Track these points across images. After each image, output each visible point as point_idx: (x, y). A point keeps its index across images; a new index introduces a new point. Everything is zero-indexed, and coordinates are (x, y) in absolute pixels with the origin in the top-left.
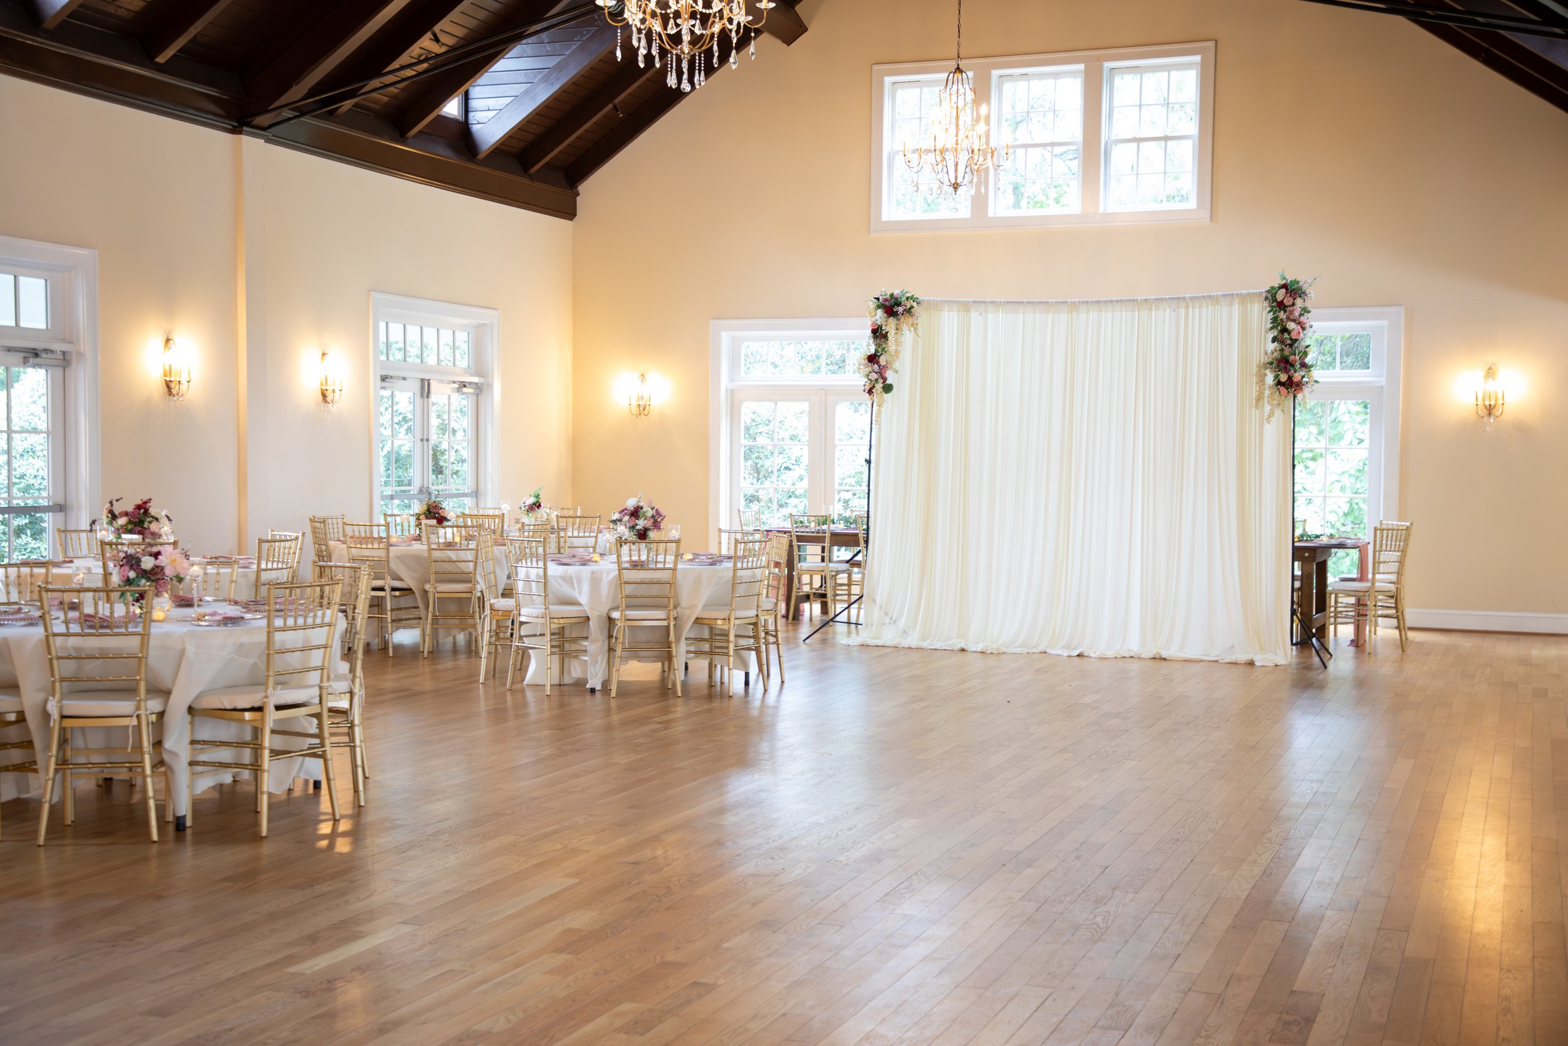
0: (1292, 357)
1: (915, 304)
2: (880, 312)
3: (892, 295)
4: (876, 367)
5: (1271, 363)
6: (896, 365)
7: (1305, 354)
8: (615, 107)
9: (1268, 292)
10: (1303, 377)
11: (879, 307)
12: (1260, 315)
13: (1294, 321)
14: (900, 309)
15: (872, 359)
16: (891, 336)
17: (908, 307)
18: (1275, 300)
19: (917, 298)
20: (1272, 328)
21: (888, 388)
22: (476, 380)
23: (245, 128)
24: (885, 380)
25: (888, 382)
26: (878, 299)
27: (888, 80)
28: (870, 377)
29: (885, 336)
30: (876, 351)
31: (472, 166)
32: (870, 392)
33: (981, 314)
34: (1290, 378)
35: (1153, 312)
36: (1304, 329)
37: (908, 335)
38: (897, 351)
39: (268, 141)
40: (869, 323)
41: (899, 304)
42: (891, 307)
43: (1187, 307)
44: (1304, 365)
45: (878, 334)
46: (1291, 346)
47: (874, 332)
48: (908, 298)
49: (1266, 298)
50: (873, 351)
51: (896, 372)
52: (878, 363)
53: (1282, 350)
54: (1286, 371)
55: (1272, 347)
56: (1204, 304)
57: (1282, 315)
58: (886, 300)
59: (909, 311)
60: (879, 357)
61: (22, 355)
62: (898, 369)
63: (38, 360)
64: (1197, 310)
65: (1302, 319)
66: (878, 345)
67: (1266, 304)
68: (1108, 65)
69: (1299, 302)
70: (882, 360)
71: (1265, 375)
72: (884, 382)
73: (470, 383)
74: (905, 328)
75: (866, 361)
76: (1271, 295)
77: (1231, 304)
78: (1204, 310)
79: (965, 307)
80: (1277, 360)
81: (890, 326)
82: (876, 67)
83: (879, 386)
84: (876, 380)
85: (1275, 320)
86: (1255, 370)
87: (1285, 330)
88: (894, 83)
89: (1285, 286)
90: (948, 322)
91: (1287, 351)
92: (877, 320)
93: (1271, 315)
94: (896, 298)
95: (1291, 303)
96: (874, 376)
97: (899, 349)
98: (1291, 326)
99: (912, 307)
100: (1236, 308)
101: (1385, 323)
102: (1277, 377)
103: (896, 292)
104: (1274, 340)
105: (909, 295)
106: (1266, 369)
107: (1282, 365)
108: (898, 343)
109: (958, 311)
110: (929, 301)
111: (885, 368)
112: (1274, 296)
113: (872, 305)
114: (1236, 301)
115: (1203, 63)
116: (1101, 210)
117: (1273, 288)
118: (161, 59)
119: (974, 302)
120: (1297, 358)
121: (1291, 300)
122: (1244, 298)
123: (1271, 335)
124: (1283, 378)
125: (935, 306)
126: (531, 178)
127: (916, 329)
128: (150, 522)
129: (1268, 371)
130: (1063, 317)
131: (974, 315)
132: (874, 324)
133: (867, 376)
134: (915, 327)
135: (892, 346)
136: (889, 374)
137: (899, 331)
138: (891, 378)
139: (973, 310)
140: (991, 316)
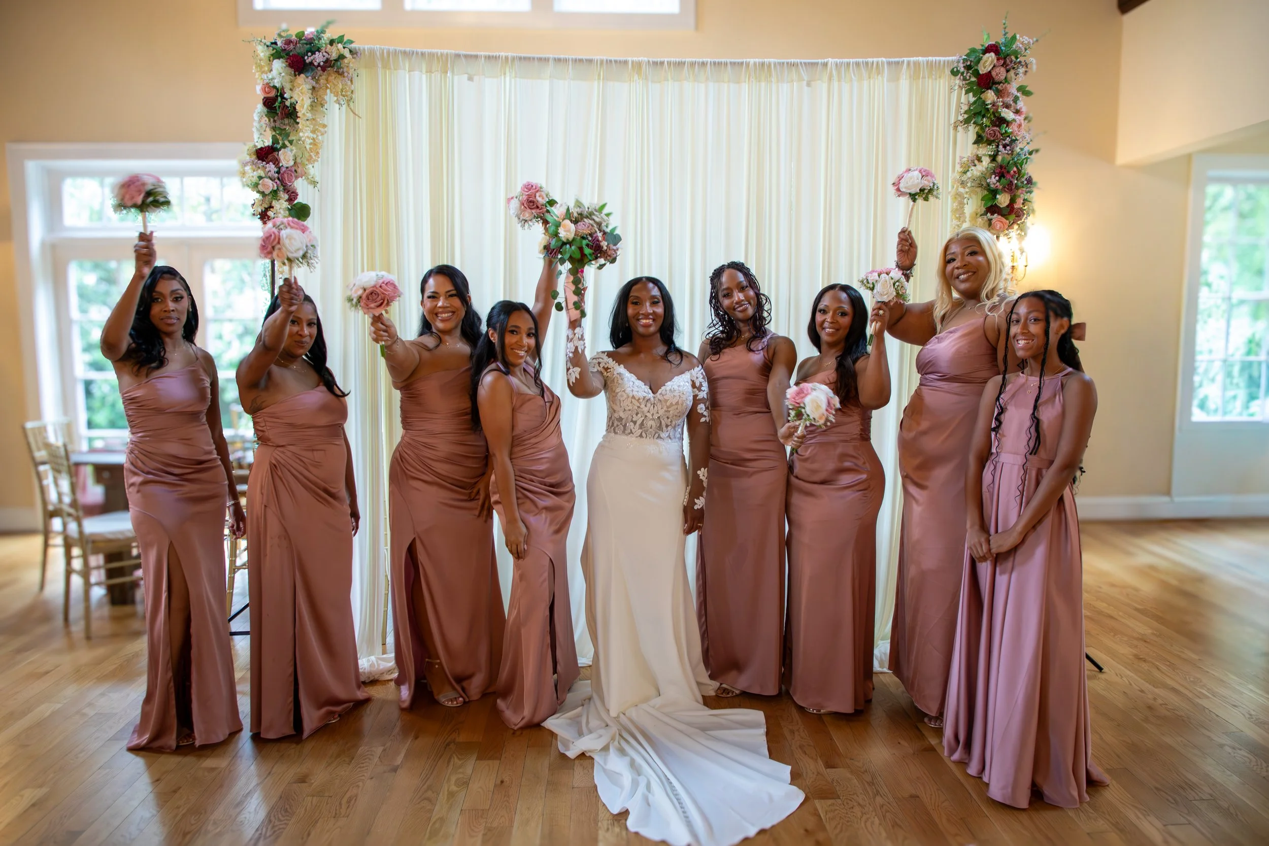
1: (346, 54)
2: (279, 65)
3: (300, 36)
4: (271, 167)
6: (313, 170)
7: (1026, 162)
9: (966, 58)
11: (277, 55)
14: (321, 58)
15: (265, 155)
16: (303, 109)
17: (334, 56)
18: (974, 73)
19: (351, 42)
20: (970, 120)
21: (301, 212)
24: (292, 196)
25: (300, 199)
26: (274, 45)
28: (261, 188)
29: (291, 113)
30: (275, 141)
32: (264, 216)
33: (470, 79)
34: (1013, 200)
35: (774, 87)
36: (1022, 119)
37: (336, 115)
38: (315, 144)
40: (259, 87)
41: (315, 50)
42: (306, 56)
43: (830, 81)
45: (277, 106)
46: (1011, 148)
47: (269, 103)
48: (332, 42)
49: (963, 68)
50: (268, 142)
51: (314, 183)
52: (276, 162)
53: (993, 156)
54: (1010, 189)
57: (989, 98)
58: (290, 44)
59: (337, 66)
60: (279, 150)
62: (317, 179)
65: (1021, 103)
66: (278, 130)
67: (957, 81)
69: (1013, 78)
70: (286, 157)
71: (968, 198)
72: (290, 200)
74: (330, 97)
75: (254, 157)
76: (969, 61)
77: (895, 79)
79: (442, 64)
80: (984, 172)
81: (300, 95)
83: (282, 206)
84: (275, 193)
85: (976, 105)
87: (993, 121)
89: (993, 48)
90: (412, 92)
91: (1002, 157)
92: (272, 79)
93: (965, 100)
94: (310, 41)
95: (1003, 77)
96: (270, 185)
97: (320, 138)
99: (341, 57)
100: (906, 85)
102: (986, 199)
103: (311, 32)
105: (334, 37)
108: (319, 128)
109: (429, 71)
110: (372, 52)
111: (295, 171)
112: (973, 66)
113: (263, 52)
117: (973, 51)
119: (457, 56)
121: (1006, 70)
124: (1001, 201)
125: (386, 60)
127: (349, 103)
131: (458, 80)
132: (269, 87)
133: (255, 186)
134: (348, 98)
135: (304, 132)
136: (300, 185)
137: (317, 104)
138: (305, 193)
139: (457, 69)
140: (489, 82)
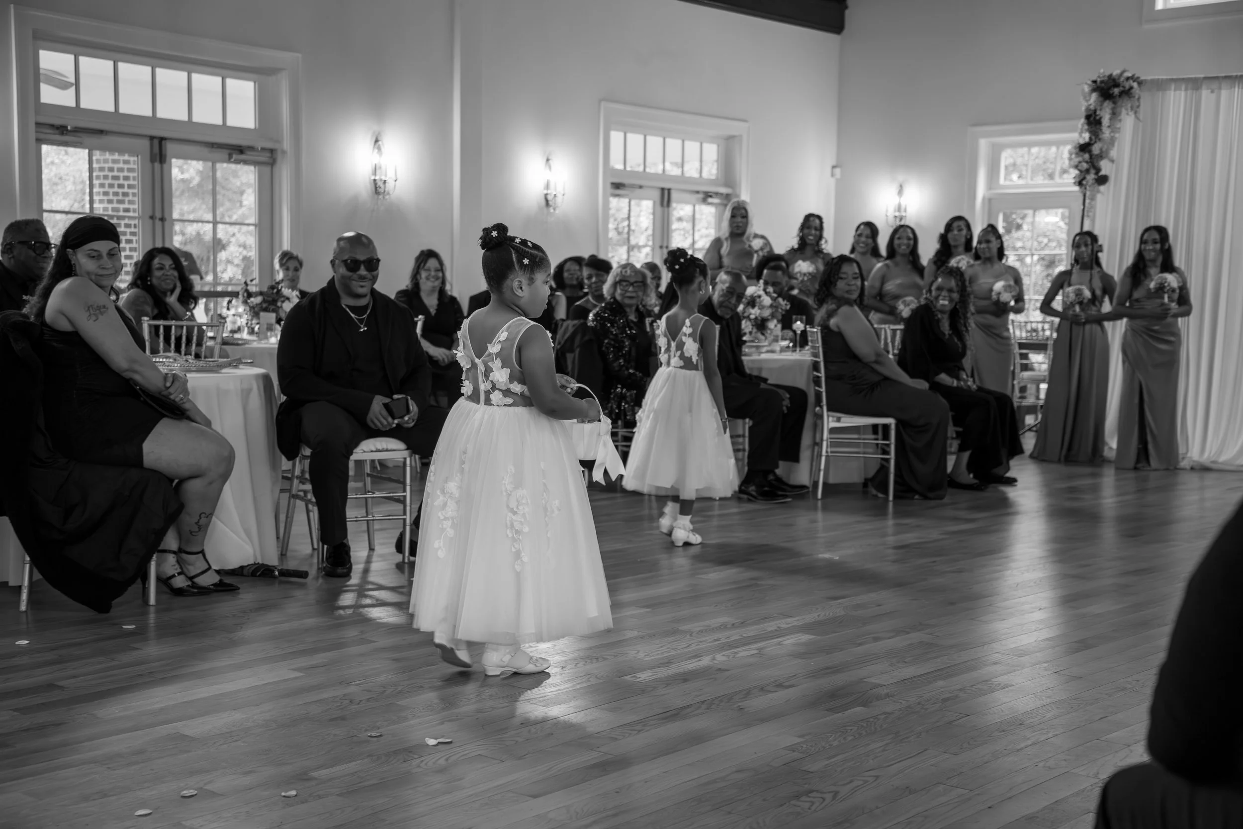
1: (1135, 85)
2: (1094, 96)
3: (1110, 76)
4: (1087, 156)
6: (1113, 153)
11: (1094, 90)
14: (1116, 91)
15: (1084, 148)
16: (1106, 121)
17: (1127, 87)
19: (1138, 78)
21: (1102, 180)
22: (723, 190)
24: (1098, 170)
25: (1103, 173)
26: (1095, 81)
28: (1080, 168)
29: (1100, 123)
30: (1090, 139)
32: (1080, 183)
33: (1212, 92)
37: (1128, 121)
38: (1113, 139)
40: (1083, 108)
41: (1117, 85)
42: (1108, 89)
45: (1093, 121)
47: (1088, 117)
48: (1128, 79)
50: (1087, 139)
51: (1112, 161)
52: (1090, 152)
58: (1102, 82)
59: (1127, 93)
60: (1092, 144)
62: (1115, 158)
66: (1092, 133)
70: (1096, 149)
72: (1097, 173)
73: (717, 194)
74: (1124, 111)
75: (1078, 151)
79: (1195, 84)
81: (1105, 111)
83: (1091, 177)
84: (1087, 171)
90: (1175, 102)
92: (1091, 105)
94: (1114, 80)
96: (1085, 166)
97: (1117, 135)
103: (1116, 72)
105: (1128, 75)
108: (1116, 130)
109: (1186, 90)
110: (1152, 81)
111: (1101, 156)
113: (1087, 89)
119: (1205, 78)
125: (1160, 85)
127: (1136, 113)
128: (283, 302)
131: (1205, 93)
132: (1087, 109)
133: (1076, 167)
134: (1135, 110)
135: (1106, 133)
136: (1103, 164)
137: (1114, 114)
138: (1106, 167)
139: (1204, 87)
140: (1224, 93)
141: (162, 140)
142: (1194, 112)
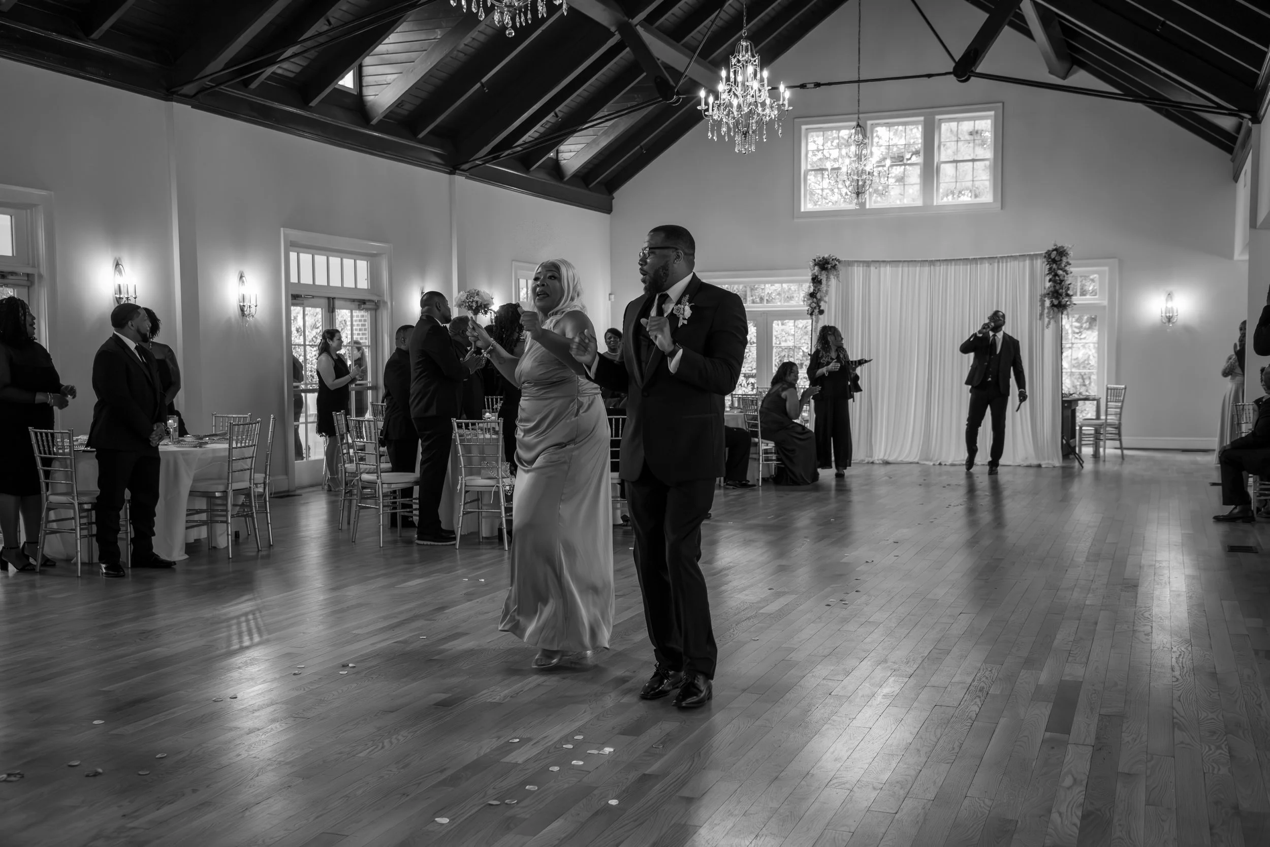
0: (1061, 291)
1: (837, 263)
2: (816, 268)
3: (823, 258)
4: (815, 300)
5: (1049, 294)
6: (826, 299)
7: (1068, 289)
8: (641, 147)
9: (1046, 253)
10: (1067, 301)
11: (815, 265)
12: (1041, 266)
13: (1061, 269)
14: (829, 266)
15: (812, 295)
16: (824, 282)
17: (834, 264)
18: (1050, 258)
19: (839, 259)
20: (1048, 274)
21: (821, 312)
23: (457, 171)
24: (820, 307)
25: (821, 308)
26: (815, 260)
27: (804, 127)
28: (811, 306)
29: (820, 282)
30: (815, 290)
31: (562, 185)
32: (811, 314)
33: (876, 268)
34: (1060, 302)
35: (979, 266)
36: (1067, 274)
37: (833, 281)
38: (827, 291)
39: (467, 177)
40: (810, 274)
41: (828, 263)
42: (825, 265)
43: (999, 262)
44: (1068, 295)
45: (816, 280)
46: (1060, 284)
47: (813, 279)
48: (833, 260)
49: (1045, 257)
50: (812, 290)
51: (826, 302)
52: (815, 297)
53: (1054, 286)
54: (1057, 298)
55: (1048, 284)
56: (1009, 260)
57: (1054, 266)
58: (820, 261)
59: (834, 267)
60: (816, 294)
61: (357, 303)
63: (365, 306)
64: (1004, 264)
65: (1067, 268)
66: (815, 287)
67: (1044, 260)
68: (938, 117)
69: (1064, 259)
70: (818, 296)
71: (1045, 301)
72: (819, 309)
74: (832, 277)
75: (809, 297)
76: (1048, 254)
77: (1024, 261)
78: (1009, 264)
79: (867, 264)
80: (1051, 292)
81: (823, 277)
82: (796, 120)
83: (816, 311)
84: (815, 308)
85: (1050, 269)
86: (1039, 298)
87: (1056, 275)
88: (807, 129)
89: (1056, 250)
90: (858, 272)
91: (1058, 287)
92: (815, 272)
93: (1048, 267)
94: (826, 260)
95: (1059, 259)
96: (814, 305)
97: (828, 289)
98: (1060, 272)
99: (836, 265)
100: (1027, 262)
101: (1106, 269)
102: (1052, 302)
103: (826, 256)
104: (1050, 280)
105: (833, 258)
106: (1045, 297)
107: (1055, 295)
108: (828, 286)
109: (863, 266)
110: (846, 261)
111: (820, 300)
112: (1050, 255)
113: (812, 264)
114: (1027, 259)
115: (996, 116)
116: (935, 204)
117: (1049, 251)
118: (421, 136)
119: (873, 261)
120: (1064, 291)
121: (1059, 257)
122: (1032, 257)
123: (1048, 278)
124: (1056, 302)
125: (850, 263)
126: (590, 190)
127: (837, 277)
129: (1046, 299)
130: (926, 269)
131: (872, 269)
132: (813, 275)
133: (809, 305)
134: (837, 276)
135: (824, 287)
136: (822, 304)
137: (828, 278)
138: (823, 306)
139: (872, 266)
140: (882, 269)
141: (333, 299)
142: (867, 279)
